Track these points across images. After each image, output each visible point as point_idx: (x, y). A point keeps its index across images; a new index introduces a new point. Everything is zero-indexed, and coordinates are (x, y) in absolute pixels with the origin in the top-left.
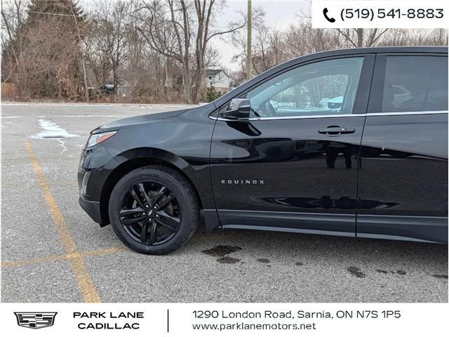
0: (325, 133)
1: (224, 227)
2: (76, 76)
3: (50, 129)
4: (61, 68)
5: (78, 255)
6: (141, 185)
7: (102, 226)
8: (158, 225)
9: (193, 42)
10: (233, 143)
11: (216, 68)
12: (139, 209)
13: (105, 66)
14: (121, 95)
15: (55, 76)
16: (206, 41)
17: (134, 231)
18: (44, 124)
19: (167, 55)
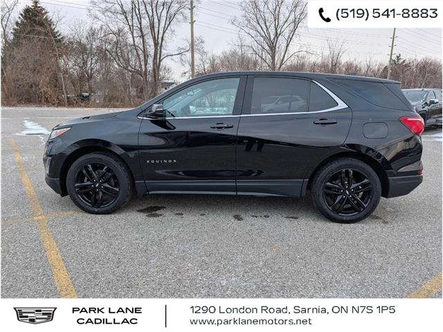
0: (214, 128)
1: (150, 193)
2: (56, 86)
3: (32, 127)
4: (43, 79)
5: (44, 217)
6: (90, 166)
7: (62, 196)
8: (103, 193)
9: (150, 61)
10: (153, 134)
11: (170, 81)
12: (89, 183)
13: (81, 78)
14: (95, 101)
15: (38, 86)
16: (160, 61)
17: (85, 197)
18: (28, 124)
19: (131, 71)
